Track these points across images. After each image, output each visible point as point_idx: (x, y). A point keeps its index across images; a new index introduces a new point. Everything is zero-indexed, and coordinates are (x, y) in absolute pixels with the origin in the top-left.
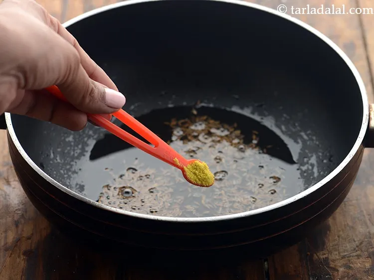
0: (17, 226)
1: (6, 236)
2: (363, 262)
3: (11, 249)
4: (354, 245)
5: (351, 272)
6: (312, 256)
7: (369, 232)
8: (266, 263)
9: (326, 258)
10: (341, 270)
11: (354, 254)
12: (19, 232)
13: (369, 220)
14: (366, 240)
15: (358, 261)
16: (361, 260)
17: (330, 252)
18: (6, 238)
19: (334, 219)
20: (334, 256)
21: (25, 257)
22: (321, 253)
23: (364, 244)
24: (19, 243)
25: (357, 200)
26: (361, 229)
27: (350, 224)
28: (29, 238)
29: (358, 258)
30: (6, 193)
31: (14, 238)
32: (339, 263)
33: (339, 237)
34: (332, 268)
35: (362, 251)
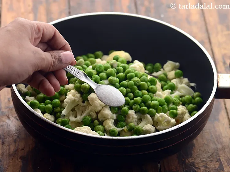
0: (15, 143)
1: (9, 148)
2: (214, 164)
3: (12, 155)
4: (209, 155)
5: (208, 170)
6: (185, 160)
7: (217, 148)
8: (159, 164)
9: (193, 162)
10: (202, 168)
11: (209, 160)
12: (17, 146)
13: (217, 141)
14: (215, 152)
15: (211, 163)
16: (213, 163)
17: (195, 159)
18: (9, 149)
19: (197, 140)
20: (198, 161)
21: (21, 160)
22: (190, 159)
23: (215, 154)
24: (17, 152)
25: (209, 129)
26: (212, 146)
27: (206, 143)
28: (23, 149)
29: (211, 162)
30: (7, 124)
31: (14, 149)
32: (201, 165)
33: (200, 150)
34: (196, 167)
35: (213, 158)
